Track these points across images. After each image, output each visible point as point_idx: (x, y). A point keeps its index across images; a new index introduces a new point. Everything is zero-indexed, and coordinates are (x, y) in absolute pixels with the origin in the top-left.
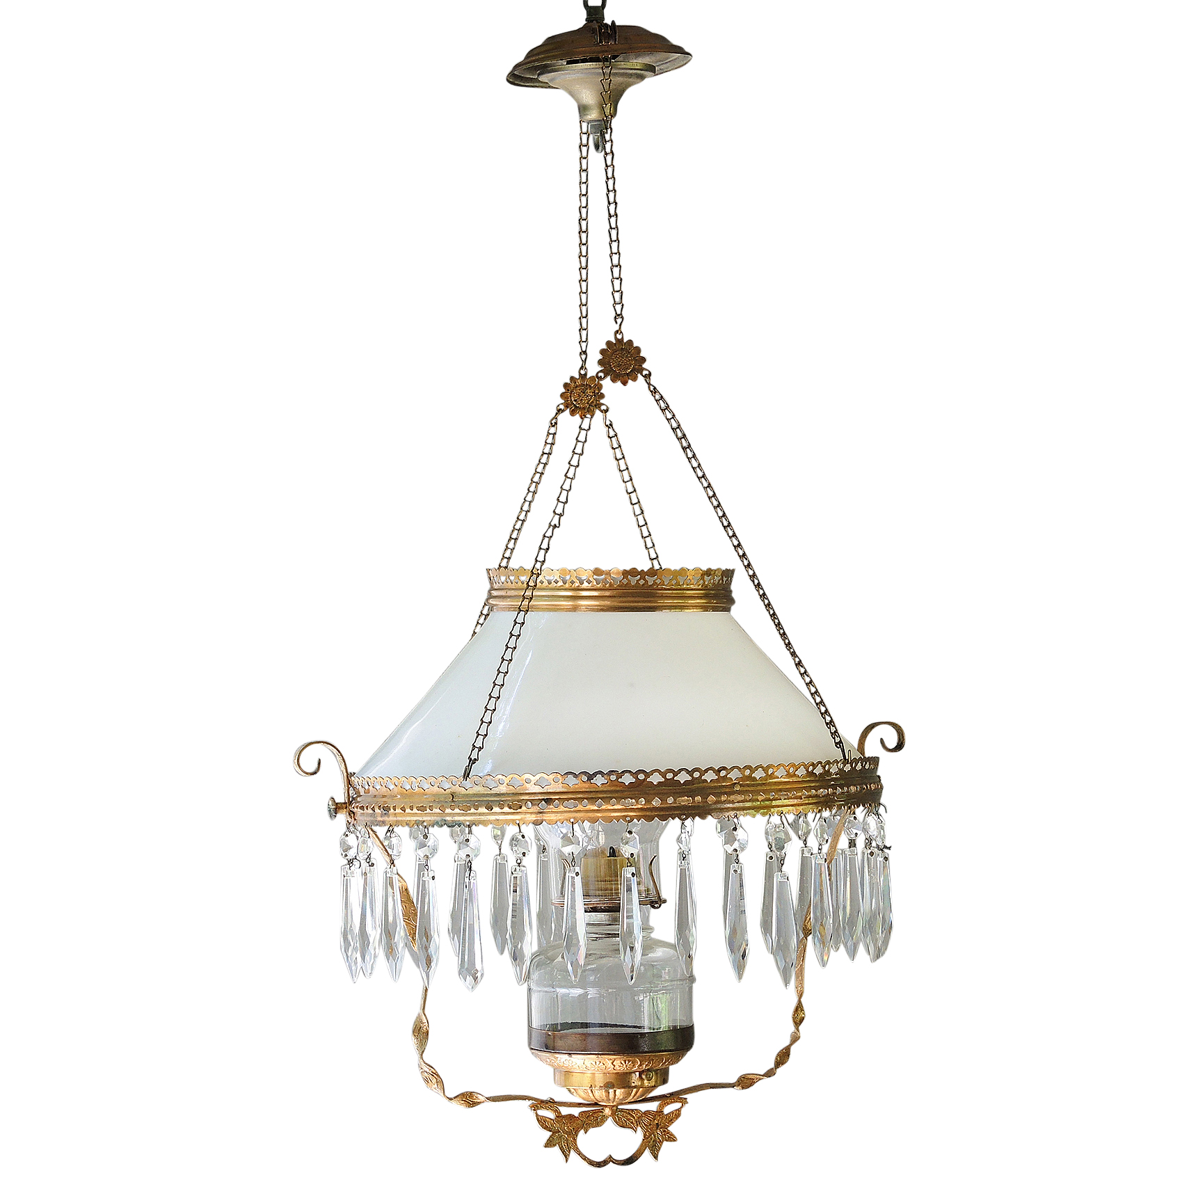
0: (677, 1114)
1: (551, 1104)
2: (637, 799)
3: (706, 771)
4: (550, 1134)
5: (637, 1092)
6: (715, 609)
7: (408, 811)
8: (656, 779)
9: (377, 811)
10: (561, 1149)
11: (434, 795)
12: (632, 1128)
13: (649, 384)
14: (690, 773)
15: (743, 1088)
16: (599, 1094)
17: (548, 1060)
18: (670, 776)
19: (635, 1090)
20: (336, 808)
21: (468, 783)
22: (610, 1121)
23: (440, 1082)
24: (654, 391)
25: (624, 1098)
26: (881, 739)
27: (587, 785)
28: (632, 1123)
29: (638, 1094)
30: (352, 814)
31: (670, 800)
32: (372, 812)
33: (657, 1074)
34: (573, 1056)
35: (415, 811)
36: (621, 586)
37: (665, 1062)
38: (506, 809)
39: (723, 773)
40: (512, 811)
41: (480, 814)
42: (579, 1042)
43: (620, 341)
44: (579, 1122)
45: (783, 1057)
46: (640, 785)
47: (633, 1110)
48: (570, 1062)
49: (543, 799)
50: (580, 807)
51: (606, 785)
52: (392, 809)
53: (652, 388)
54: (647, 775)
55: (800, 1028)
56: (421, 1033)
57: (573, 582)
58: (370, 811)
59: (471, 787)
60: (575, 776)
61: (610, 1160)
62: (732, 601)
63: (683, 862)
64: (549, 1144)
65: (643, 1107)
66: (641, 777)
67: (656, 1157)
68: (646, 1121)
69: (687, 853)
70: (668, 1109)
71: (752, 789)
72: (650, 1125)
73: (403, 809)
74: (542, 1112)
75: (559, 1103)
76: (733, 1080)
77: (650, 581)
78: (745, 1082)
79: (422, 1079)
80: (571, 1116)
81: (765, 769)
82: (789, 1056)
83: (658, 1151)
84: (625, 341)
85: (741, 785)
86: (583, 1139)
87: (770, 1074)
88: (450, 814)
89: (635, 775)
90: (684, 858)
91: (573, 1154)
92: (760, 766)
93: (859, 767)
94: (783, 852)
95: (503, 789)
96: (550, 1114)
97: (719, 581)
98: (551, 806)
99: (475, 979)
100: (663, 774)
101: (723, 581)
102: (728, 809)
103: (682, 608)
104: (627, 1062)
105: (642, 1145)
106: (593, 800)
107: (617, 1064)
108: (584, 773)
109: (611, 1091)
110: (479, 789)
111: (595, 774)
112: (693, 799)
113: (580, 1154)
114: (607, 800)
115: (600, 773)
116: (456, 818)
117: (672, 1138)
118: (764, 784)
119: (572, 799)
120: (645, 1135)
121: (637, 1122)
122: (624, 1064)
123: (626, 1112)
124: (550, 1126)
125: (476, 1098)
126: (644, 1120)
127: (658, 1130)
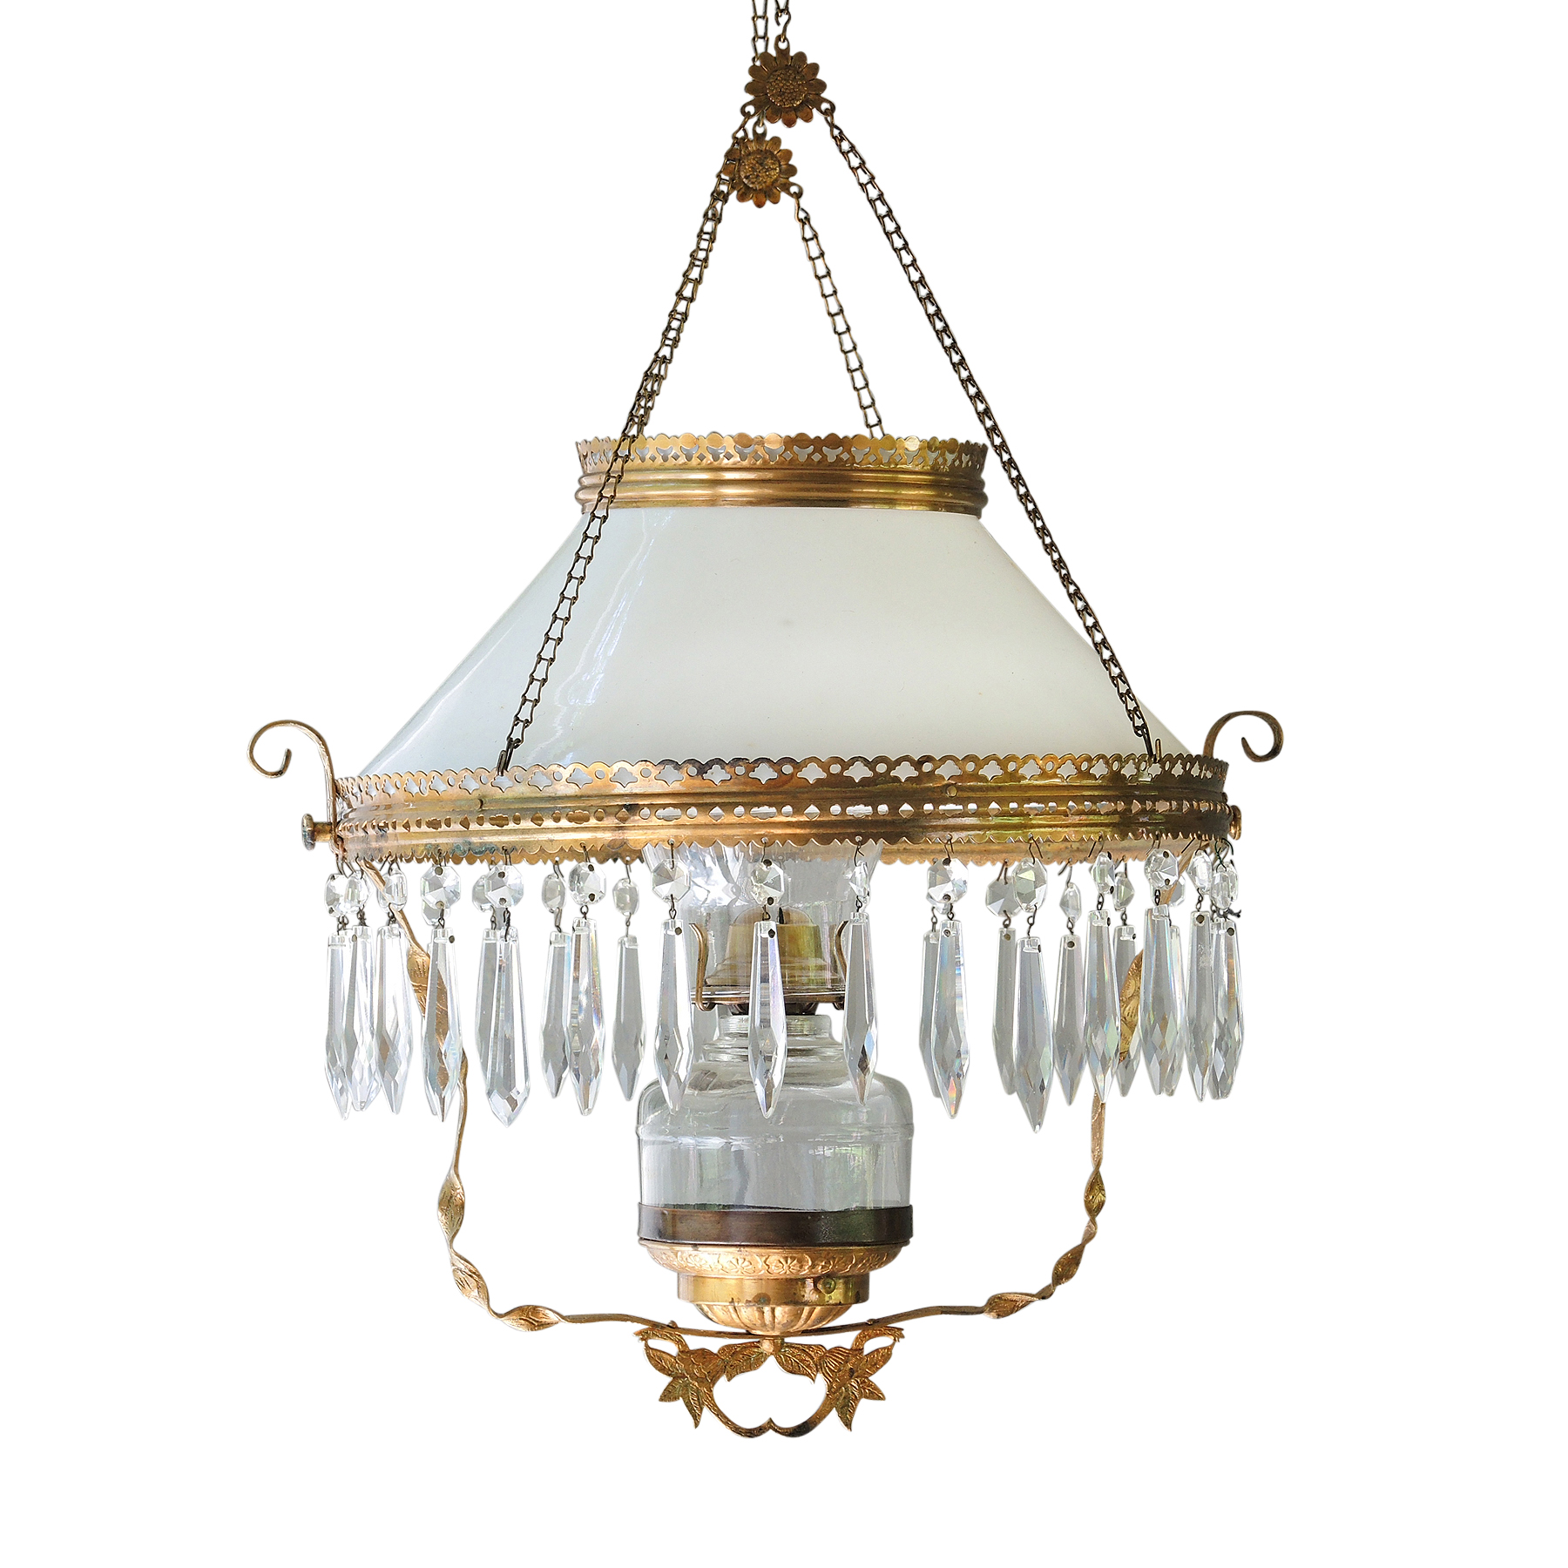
0: (884, 1355)
1: (671, 1330)
2: (779, 806)
3: (898, 762)
4: (669, 1379)
5: (811, 1313)
6: (951, 508)
7: (414, 829)
8: (812, 774)
9: (371, 832)
10: (688, 1405)
11: (453, 801)
12: (809, 1375)
13: (832, 126)
14: (871, 765)
15: (999, 1316)
16: (748, 1314)
17: (664, 1257)
18: (835, 769)
19: (807, 1309)
20: (314, 831)
21: (505, 781)
22: (772, 1360)
23: (482, 1288)
24: (840, 138)
25: (791, 1323)
26: (1243, 739)
27: (698, 782)
28: (808, 1366)
29: (814, 1316)
30: (339, 840)
31: (836, 809)
32: (363, 834)
33: (846, 1283)
34: (700, 1248)
35: (424, 828)
36: (783, 463)
37: (856, 1264)
38: (564, 823)
39: (927, 767)
40: (573, 825)
41: (524, 831)
42: (709, 1226)
43: (783, 53)
44: (719, 1362)
45: (1067, 1267)
46: (786, 783)
47: (809, 1346)
48: (697, 1259)
49: (624, 806)
50: (684, 820)
51: (728, 783)
52: (390, 827)
53: (836, 132)
54: (798, 766)
55: (1098, 1219)
56: (452, 1207)
57: (702, 458)
58: (361, 833)
59: (510, 787)
60: (677, 766)
61: (770, 1425)
62: (983, 499)
63: (857, 914)
64: (667, 1396)
65: (829, 1341)
66: (788, 769)
67: (848, 1424)
68: (832, 1364)
69: (862, 900)
70: (870, 1346)
71: (978, 795)
72: (840, 1370)
73: (407, 826)
74: (655, 1343)
75: (684, 1329)
76: (981, 1302)
77: (832, 455)
78: (1002, 1306)
79: (454, 1282)
80: (704, 1353)
81: (1002, 763)
82: (1078, 1264)
83: (852, 1415)
84: (792, 53)
85: (959, 789)
86: (725, 1391)
87: (1045, 1294)
88: (477, 833)
89: (777, 767)
90: (859, 907)
91: (707, 1415)
92: (994, 758)
93: (1178, 770)
94: (1032, 903)
95: (563, 789)
96: (671, 1348)
97: (954, 461)
98: (637, 818)
99: (513, 1103)
100: (825, 766)
101: (961, 462)
102: (935, 828)
103: (890, 502)
104: (789, 1261)
105: (824, 1404)
106: (705, 807)
107: (776, 1263)
108: (692, 762)
109: (767, 1309)
110: (522, 790)
111: (710, 764)
112: (875, 809)
113: (719, 1414)
114: (728, 807)
115: (719, 761)
116: (488, 839)
117: (876, 1394)
118: (1000, 787)
119: (670, 805)
120: (830, 1388)
121: (816, 1365)
122: (784, 1263)
123: (798, 1348)
124: (669, 1367)
125: (544, 1316)
126: (829, 1362)
127: (853, 1379)
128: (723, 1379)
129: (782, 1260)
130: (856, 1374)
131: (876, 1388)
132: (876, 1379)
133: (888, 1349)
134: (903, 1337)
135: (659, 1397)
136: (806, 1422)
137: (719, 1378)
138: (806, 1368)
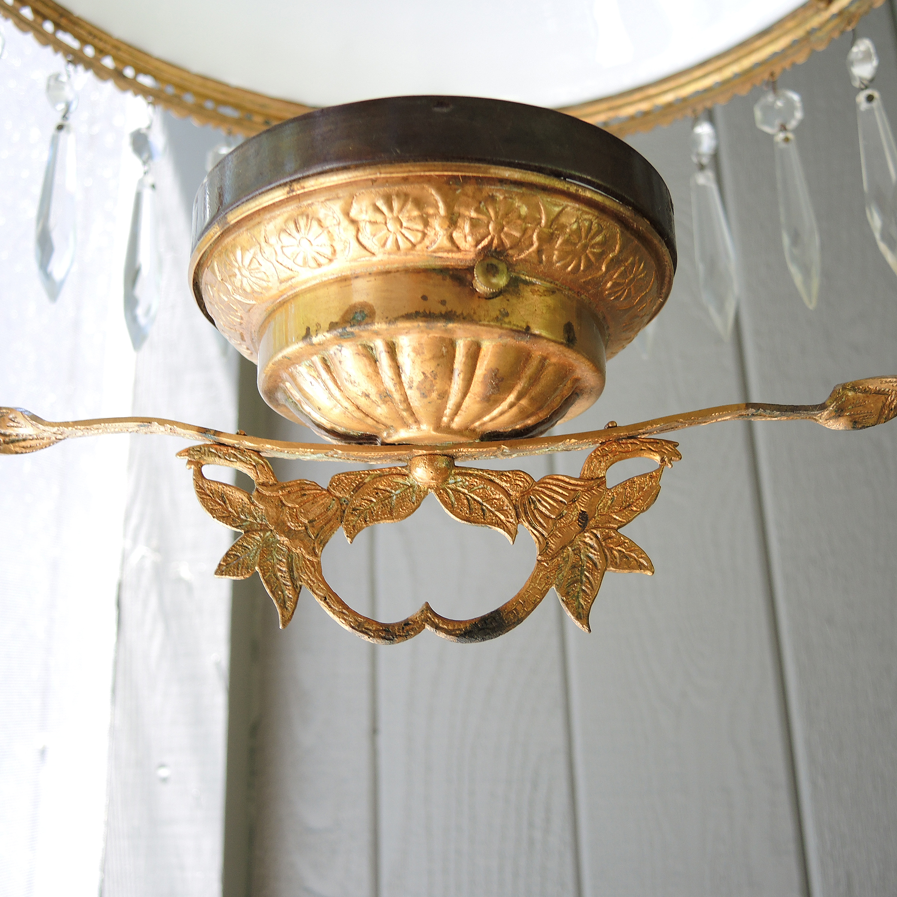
0: (647, 490)
4: (237, 534)
12: (502, 526)
22: (431, 500)
28: (501, 509)
44: (332, 503)
47: (502, 473)
61: (428, 618)
67: (583, 615)
68: (546, 505)
72: (561, 517)
80: (303, 486)
83: (590, 597)
105: (534, 579)
117: (634, 560)
120: (544, 550)
121: (515, 507)
122: (384, 209)
123: (481, 477)
124: (238, 513)
125: (12, 424)
126: (539, 501)
127: (587, 531)
128: (341, 533)
129: (380, 204)
130: (592, 523)
131: (633, 547)
132: (633, 531)
133: (651, 477)
134: (678, 455)
135: (216, 567)
136: (497, 612)
137: (332, 530)
138: (497, 513)
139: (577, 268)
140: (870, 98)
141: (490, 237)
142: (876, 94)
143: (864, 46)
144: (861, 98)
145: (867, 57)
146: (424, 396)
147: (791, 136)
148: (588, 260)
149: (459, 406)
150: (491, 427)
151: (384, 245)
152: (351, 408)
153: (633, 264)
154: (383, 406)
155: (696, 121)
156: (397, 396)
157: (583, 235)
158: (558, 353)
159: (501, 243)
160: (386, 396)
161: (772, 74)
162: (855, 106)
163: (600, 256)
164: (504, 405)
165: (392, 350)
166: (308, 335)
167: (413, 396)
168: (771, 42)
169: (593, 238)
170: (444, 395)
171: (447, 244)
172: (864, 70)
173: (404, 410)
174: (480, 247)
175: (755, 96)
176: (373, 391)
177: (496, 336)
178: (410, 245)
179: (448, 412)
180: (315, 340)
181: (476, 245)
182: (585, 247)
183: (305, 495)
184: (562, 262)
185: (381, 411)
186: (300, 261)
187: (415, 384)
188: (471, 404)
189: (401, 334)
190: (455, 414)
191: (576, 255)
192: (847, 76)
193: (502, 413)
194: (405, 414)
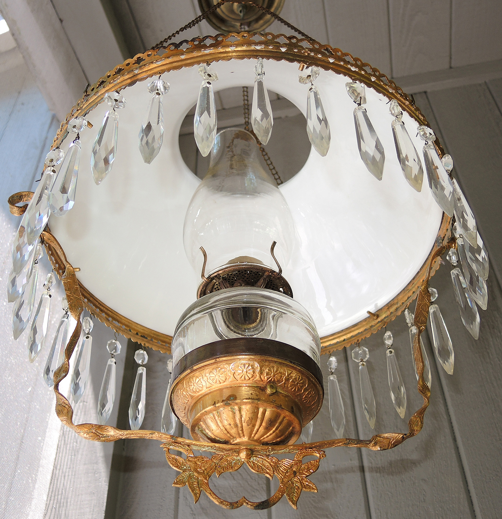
10: (191, 487)
28: (268, 468)
44: (212, 463)
68: (283, 468)
72: (288, 472)
120: (282, 482)
123: (262, 458)
124: (181, 465)
125: (106, 431)
126: (281, 467)
127: (296, 477)
130: (297, 474)
131: (311, 483)
133: (317, 462)
137: (212, 472)
138: (266, 470)
139: (295, 389)
140: (391, 352)
141: (271, 378)
142: (393, 351)
143: (388, 333)
144: (388, 351)
145: (389, 337)
146: (248, 425)
147: (365, 363)
148: (298, 387)
149: (258, 430)
150: (266, 440)
151: (241, 378)
152: (224, 429)
153: (311, 391)
154: (234, 429)
155: (330, 356)
156: (239, 425)
157: (297, 380)
158: (289, 415)
159: (274, 380)
160: (236, 426)
161: (358, 341)
162: (385, 354)
163: (302, 387)
164: (271, 432)
165: (240, 410)
166: (215, 403)
167: (244, 425)
168: (357, 329)
169: (300, 381)
170: (254, 426)
171: (259, 379)
172: (389, 342)
173: (241, 430)
174: (268, 381)
175: (352, 348)
176: (232, 423)
177: (271, 407)
178: (248, 378)
179: (254, 432)
180: (217, 405)
181: (267, 380)
182: (298, 383)
183: (203, 460)
184: (291, 387)
185: (233, 431)
186: (214, 381)
187: (246, 421)
188: (262, 430)
189: (243, 405)
190: (256, 433)
191: (295, 385)
192: (384, 344)
193: (270, 435)
194: (241, 432)
